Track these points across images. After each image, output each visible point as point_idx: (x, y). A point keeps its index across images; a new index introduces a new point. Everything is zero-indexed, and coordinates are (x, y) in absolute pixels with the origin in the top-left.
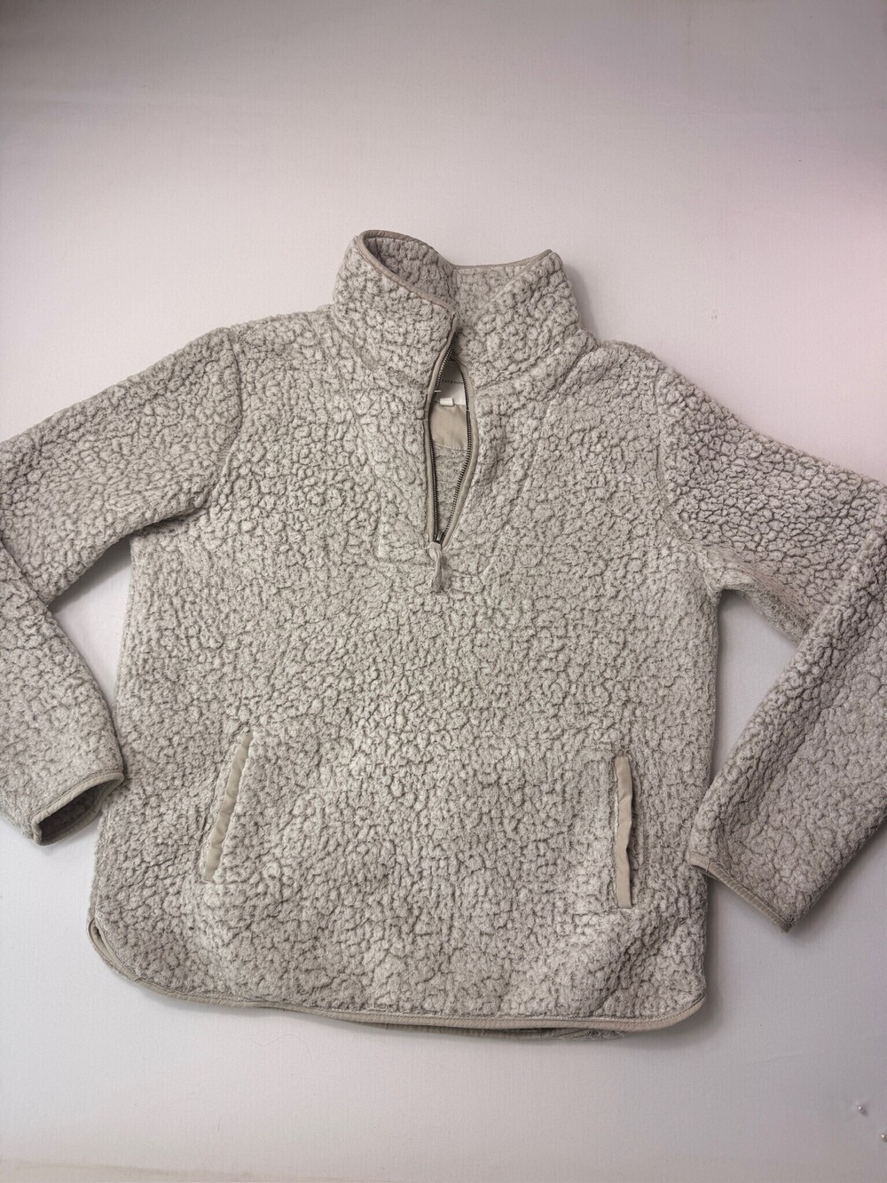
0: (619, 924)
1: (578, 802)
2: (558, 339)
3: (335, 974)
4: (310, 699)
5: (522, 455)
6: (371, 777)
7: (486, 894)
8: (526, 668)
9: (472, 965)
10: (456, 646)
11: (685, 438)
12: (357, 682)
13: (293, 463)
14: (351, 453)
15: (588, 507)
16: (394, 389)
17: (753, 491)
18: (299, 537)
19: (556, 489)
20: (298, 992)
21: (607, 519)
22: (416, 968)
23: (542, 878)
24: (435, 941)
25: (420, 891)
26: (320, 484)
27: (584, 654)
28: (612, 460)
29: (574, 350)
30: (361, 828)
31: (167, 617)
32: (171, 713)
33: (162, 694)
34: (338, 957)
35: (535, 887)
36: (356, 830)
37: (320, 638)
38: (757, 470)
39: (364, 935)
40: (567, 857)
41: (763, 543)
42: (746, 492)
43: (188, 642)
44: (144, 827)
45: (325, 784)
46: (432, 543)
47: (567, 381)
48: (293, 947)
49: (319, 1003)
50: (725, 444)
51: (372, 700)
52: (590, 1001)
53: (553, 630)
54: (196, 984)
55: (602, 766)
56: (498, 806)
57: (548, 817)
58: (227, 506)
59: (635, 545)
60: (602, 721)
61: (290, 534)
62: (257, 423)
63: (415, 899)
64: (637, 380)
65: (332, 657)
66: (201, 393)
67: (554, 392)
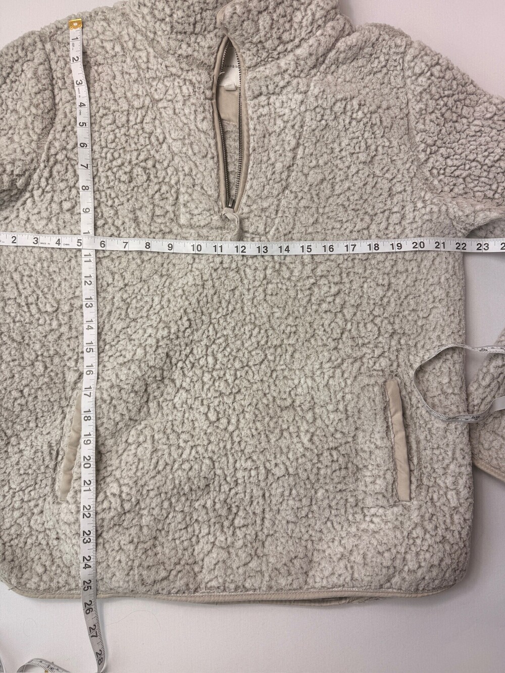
0: (401, 514)
1: (359, 418)
2: (320, 22)
3: (172, 567)
4: (134, 348)
5: (293, 127)
6: (191, 408)
7: (290, 494)
8: (310, 311)
9: (281, 548)
10: (251, 296)
11: (432, 103)
12: (172, 331)
13: (102, 148)
14: (151, 134)
15: (353, 169)
16: (185, 73)
17: (490, 146)
18: (112, 212)
19: (325, 155)
20: (143, 584)
21: (370, 179)
22: (237, 555)
23: (336, 480)
24: (250, 531)
25: (237, 494)
26: (126, 164)
27: (357, 297)
28: (373, 125)
29: (333, 33)
30: (184, 449)
31: (8, 289)
32: (20, 369)
33: (10, 353)
34: (174, 551)
35: (330, 487)
36: (180, 451)
37: (139, 297)
38: (492, 128)
39: (194, 531)
40: (355, 461)
41: (499, 191)
42: (484, 148)
43: (29, 308)
44: (8, 461)
45: (153, 416)
46: (225, 209)
47: (327, 62)
48: (136, 548)
49: (160, 591)
50: (465, 107)
51: (187, 345)
52: (380, 577)
53: (330, 278)
54: (60, 585)
55: (376, 389)
56: (295, 422)
57: (336, 430)
58: (48, 188)
59: (395, 200)
60: (374, 351)
61: (104, 210)
62: (69, 115)
63: (233, 500)
64: (387, 57)
65: (151, 312)
66: (21, 88)
67: (315, 70)
